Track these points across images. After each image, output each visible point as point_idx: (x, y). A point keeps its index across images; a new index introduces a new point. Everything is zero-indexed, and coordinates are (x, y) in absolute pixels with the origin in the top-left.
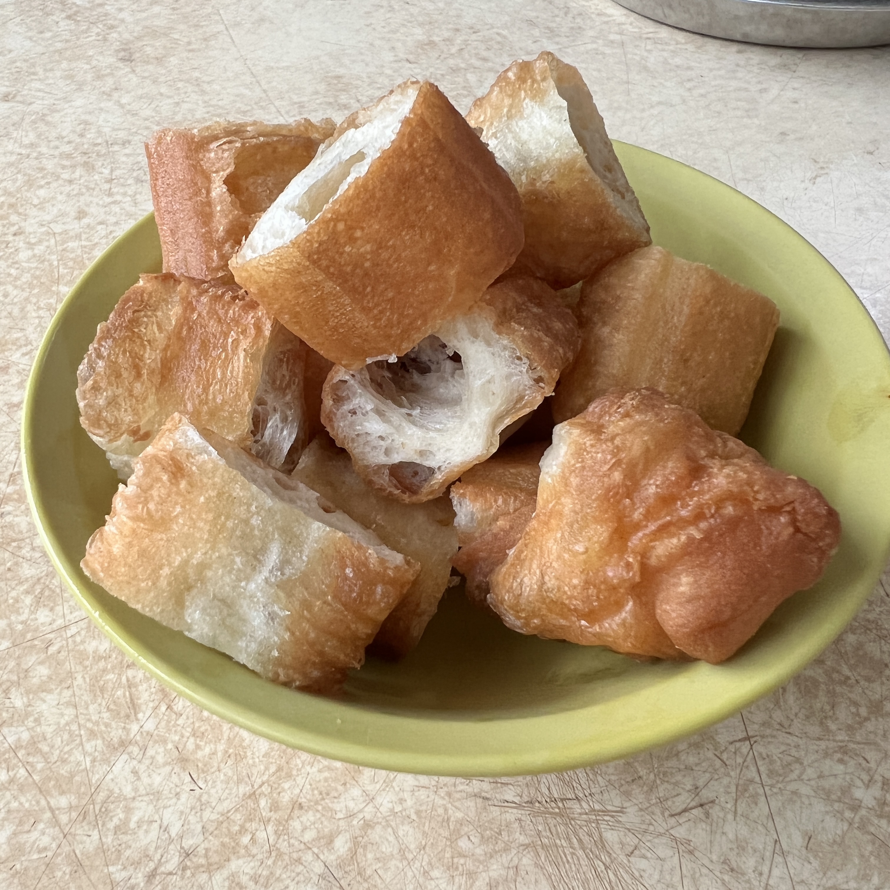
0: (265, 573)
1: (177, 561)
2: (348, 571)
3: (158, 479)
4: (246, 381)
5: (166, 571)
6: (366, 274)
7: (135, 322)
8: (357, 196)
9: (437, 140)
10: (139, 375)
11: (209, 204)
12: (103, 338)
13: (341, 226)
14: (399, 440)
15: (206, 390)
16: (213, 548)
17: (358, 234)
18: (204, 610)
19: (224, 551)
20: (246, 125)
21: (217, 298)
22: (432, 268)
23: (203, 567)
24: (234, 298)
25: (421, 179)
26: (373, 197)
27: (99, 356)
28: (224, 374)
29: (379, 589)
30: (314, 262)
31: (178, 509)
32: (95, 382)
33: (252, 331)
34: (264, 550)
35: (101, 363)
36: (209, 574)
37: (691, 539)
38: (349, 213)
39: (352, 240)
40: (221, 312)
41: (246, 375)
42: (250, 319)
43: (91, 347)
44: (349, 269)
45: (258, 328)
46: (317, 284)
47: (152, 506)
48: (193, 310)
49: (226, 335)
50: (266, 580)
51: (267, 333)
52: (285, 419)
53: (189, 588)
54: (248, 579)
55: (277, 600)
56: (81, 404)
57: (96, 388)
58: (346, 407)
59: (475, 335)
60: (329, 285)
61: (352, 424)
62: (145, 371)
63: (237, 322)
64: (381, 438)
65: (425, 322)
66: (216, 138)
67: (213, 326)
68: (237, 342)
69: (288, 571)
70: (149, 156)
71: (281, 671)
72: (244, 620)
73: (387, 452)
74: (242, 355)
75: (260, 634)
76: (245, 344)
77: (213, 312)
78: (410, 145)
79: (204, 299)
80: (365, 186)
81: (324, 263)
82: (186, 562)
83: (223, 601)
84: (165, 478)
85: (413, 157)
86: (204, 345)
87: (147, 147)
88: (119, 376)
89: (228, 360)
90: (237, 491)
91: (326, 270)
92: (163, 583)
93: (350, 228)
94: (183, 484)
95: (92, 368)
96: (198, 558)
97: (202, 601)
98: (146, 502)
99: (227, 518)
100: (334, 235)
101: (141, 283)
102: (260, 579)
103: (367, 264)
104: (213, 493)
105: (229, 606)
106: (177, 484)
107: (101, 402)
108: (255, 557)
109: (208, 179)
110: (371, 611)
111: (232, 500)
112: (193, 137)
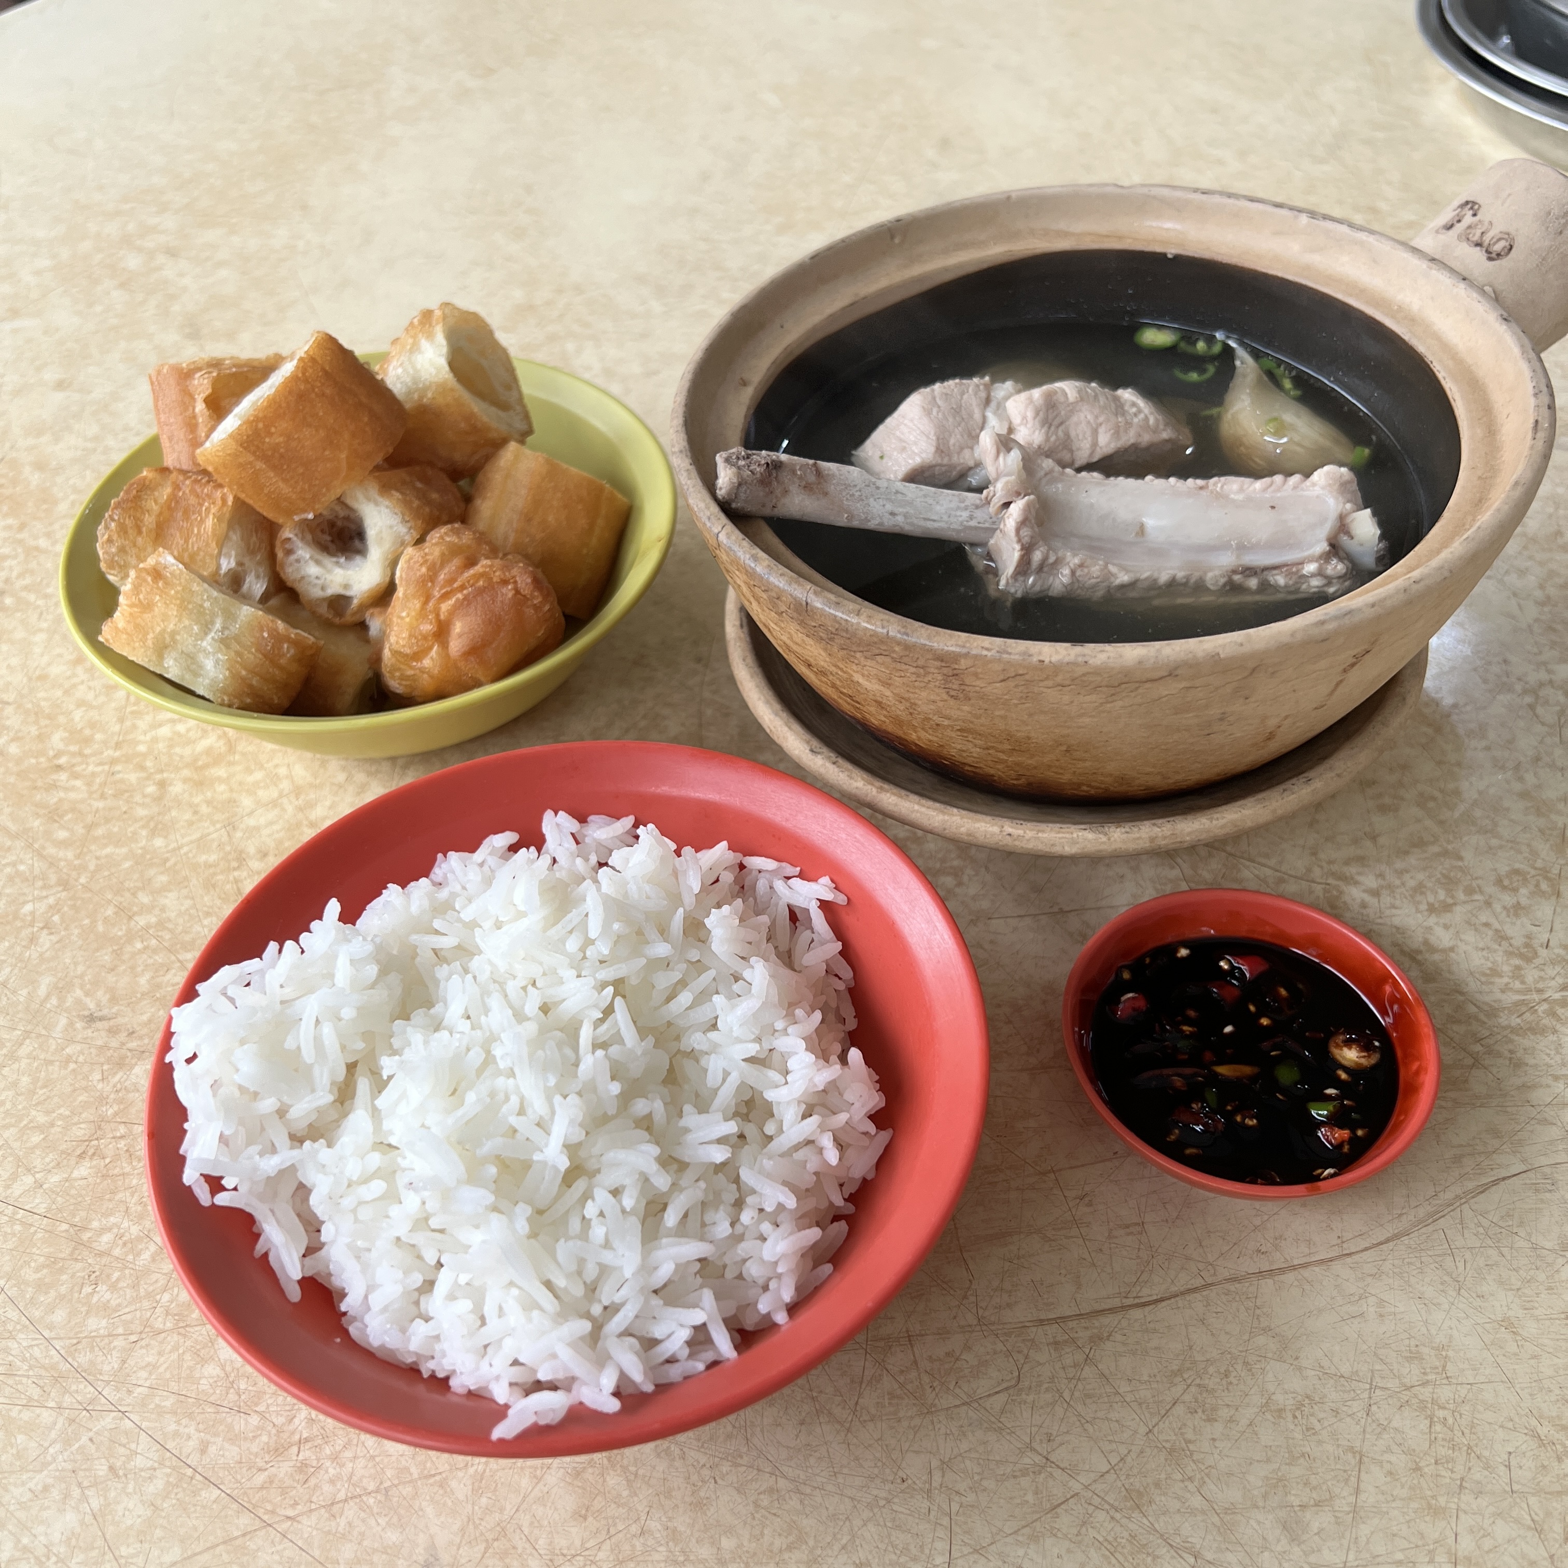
0: (213, 634)
1: (158, 629)
2: (266, 635)
3: (145, 581)
4: (214, 534)
5: (151, 636)
6: (282, 456)
7: (138, 498)
8: (269, 406)
9: (323, 370)
10: (140, 532)
11: (194, 417)
12: (116, 508)
13: (261, 425)
14: (329, 577)
15: (186, 541)
16: (180, 621)
17: (273, 430)
18: (175, 660)
19: (187, 622)
20: (224, 359)
21: (196, 481)
22: (327, 453)
23: (174, 633)
24: (209, 482)
25: (313, 396)
26: (280, 406)
27: (113, 520)
28: (199, 531)
29: (286, 646)
30: (245, 448)
31: (158, 598)
32: (110, 536)
33: (219, 502)
34: (213, 623)
35: (113, 525)
36: (178, 637)
37: (458, 599)
38: (265, 417)
39: (270, 434)
40: (199, 490)
41: (214, 530)
42: (218, 494)
43: (107, 515)
44: (270, 453)
45: (224, 500)
46: (250, 463)
47: (141, 596)
48: (180, 489)
49: (201, 505)
50: (213, 638)
51: (230, 503)
52: (258, 577)
53: (166, 647)
54: (202, 640)
55: (220, 650)
56: (101, 553)
57: (110, 541)
58: (293, 558)
59: (369, 499)
60: (259, 465)
61: (298, 570)
62: (144, 529)
63: (209, 496)
64: (317, 578)
65: (328, 490)
66: (200, 369)
67: (193, 500)
68: (208, 510)
69: (226, 633)
70: (152, 384)
71: (226, 698)
72: (201, 667)
73: (323, 588)
74: (211, 517)
75: (212, 674)
76: (214, 510)
77: (193, 491)
78: (304, 374)
79: (188, 482)
80: (274, 399)
81: (253, 448)
82: (164, 630)
83: (188, 655)
84: (149, 579)
85: (306, 381)
86: (186, 513)
87: (150, 377)
88: (126, 532)
89: (202, 521)
90: (195, 587)
91: (254, 453)
92: (150, 643)
93: (267, 427)
94: (161, 584)
95: (107, 528)
96: (171, 626)
97: (174, 654)
98: (138, 594)
99: (189, 603)
100: (256, 432)
101: (145, 473)
102: (209, 638)
103: (282, 450)
104: (179, 588)
105: (192, 658)
106: (157, 583)
107: (114, 550)
108: (206, 626)
109: (194, 400)
110: (283, 661)
111: (192, 593)
112: (182, 369)
